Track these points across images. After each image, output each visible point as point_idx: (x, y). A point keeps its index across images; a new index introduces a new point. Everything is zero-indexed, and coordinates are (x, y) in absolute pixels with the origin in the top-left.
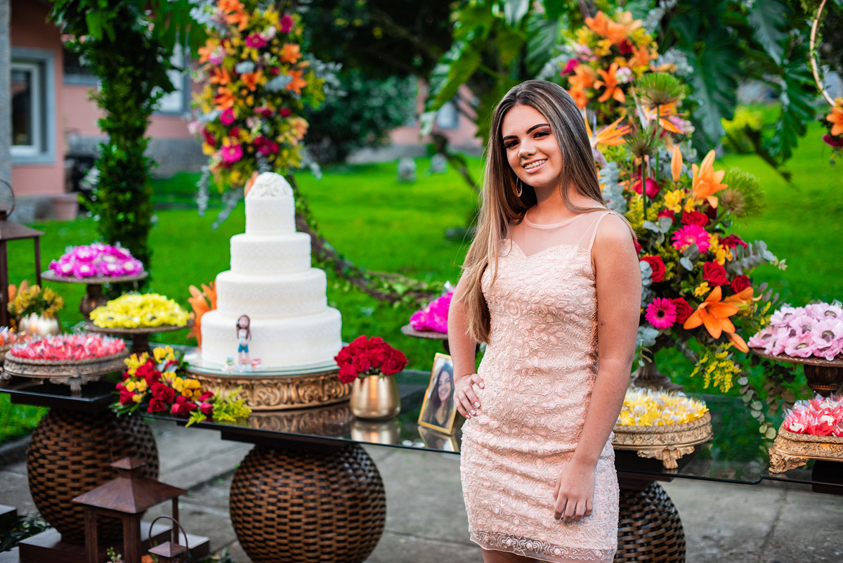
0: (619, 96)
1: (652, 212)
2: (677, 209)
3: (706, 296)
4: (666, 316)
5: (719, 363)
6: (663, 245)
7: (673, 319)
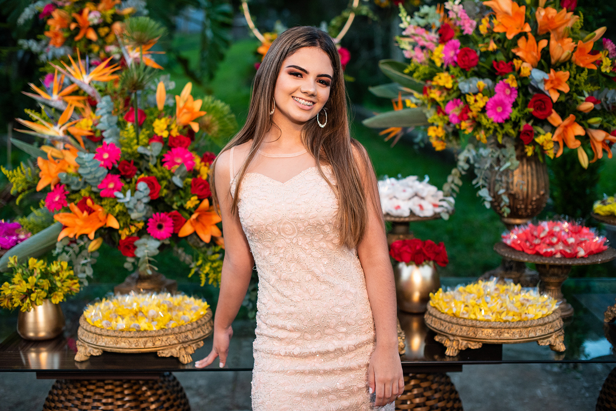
0: (92, 35)
1: (143, 137)
2: (165, 134)
3: (196, 207)
4: (164, 228)
5: (212, 264)
6: (155, 166)
7: (171, 230)
